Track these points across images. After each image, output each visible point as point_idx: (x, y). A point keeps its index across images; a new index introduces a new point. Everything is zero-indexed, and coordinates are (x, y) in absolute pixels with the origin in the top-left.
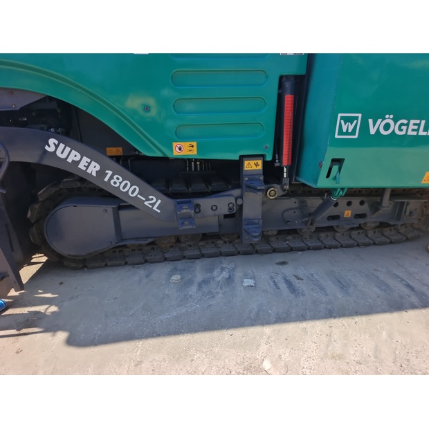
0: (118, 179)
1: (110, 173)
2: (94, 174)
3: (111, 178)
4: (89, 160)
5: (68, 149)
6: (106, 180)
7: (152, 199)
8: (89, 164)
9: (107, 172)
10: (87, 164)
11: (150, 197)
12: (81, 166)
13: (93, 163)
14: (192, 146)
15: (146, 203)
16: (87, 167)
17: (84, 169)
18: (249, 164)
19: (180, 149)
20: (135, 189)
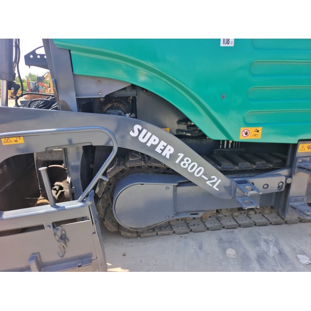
0: (187, 161)
1: (181, 155)
2: (168, 157)
3: (182, 160)
4: (165, 144)
5: (149, 134)
6: (177, 162)
7: (214, 179)
8: (165, 147)
9: (179, 154)
10: (163, 148)
11: (212, 177)
12: (158, 150)
13: (169, 147)
14: (258, 131)
15: (208, 182)
16: (163, 150)
17: (160, 152)
18: (303, 147)
19: (246, 134)
20: (201, 170)
